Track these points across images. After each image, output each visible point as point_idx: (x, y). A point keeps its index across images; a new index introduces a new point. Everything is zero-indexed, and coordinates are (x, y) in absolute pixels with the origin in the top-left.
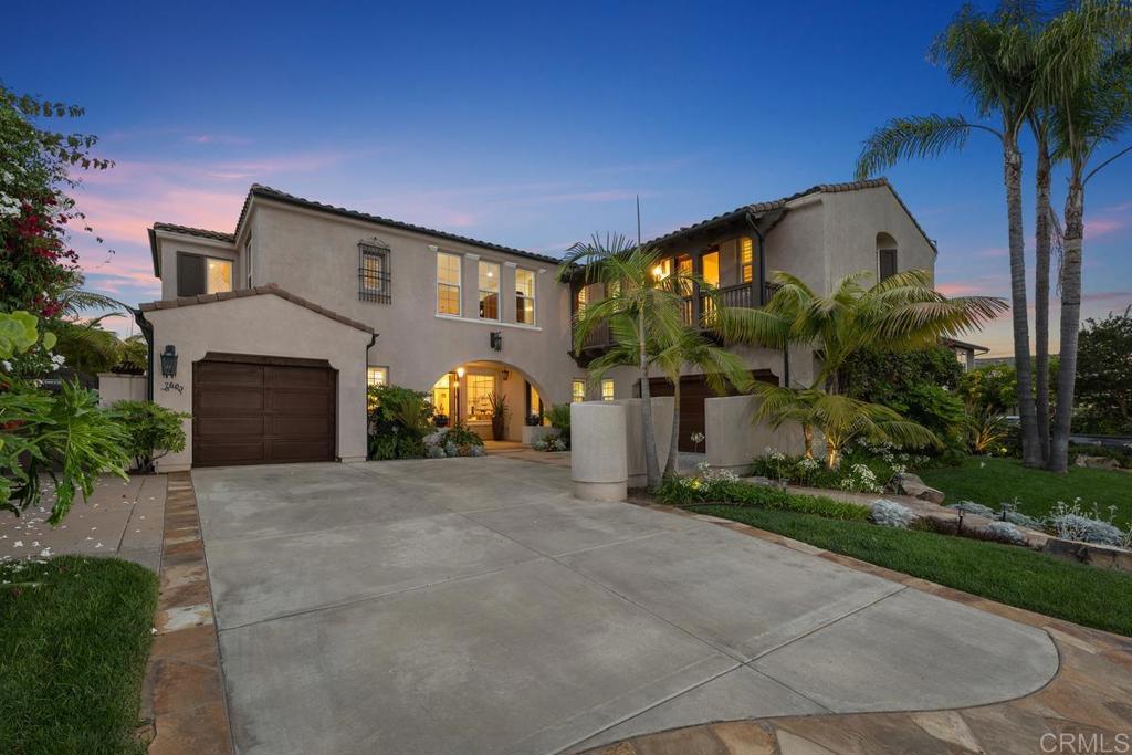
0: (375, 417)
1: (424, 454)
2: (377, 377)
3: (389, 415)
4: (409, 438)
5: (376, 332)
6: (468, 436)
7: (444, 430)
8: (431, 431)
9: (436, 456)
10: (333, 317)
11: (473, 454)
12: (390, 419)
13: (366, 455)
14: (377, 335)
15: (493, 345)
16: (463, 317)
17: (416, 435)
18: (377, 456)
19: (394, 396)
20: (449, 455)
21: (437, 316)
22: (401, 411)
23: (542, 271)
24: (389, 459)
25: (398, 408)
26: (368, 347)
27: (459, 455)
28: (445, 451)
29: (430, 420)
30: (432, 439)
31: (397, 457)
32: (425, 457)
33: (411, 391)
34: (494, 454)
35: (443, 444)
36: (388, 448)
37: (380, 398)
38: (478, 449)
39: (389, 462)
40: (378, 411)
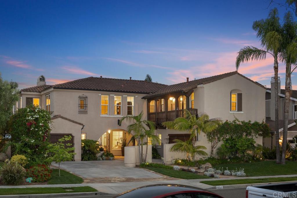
0: (83, 148)
1: (96, 159)
2: (83, 137)
3: (87, 148)
4: (92, 155)
5: (84, 125)
6: (109, 154)
7: (102, 152)
8: (98, 152)
9: (100, 160)
10: (73, 122)
11: (110, 160)
12: (87, 149)
13: (81, 159)
14: (84, 126)
15: (118, 124)
16: (109, 115)
17: (94, 154)
18: (84, 159)
19: (88, 142)
20: (103, 160)
21: (101, 116)
22: (90, 147)
23: (136, 96)
24: (87, 160)
25: (89, 146)
26: (82, 129)
27: (106, 160)
28: (102, 159)
29: (98, 149)
30: (99, 155)
31: (89, 160)
32: (96, 160)
33: (93, 140)
34: (117, 160)
35: (101, 156)
36: (86, 158)
37: (84, 143)
38: (112, 158)
39: (87, 161)
40: (84, 147)
